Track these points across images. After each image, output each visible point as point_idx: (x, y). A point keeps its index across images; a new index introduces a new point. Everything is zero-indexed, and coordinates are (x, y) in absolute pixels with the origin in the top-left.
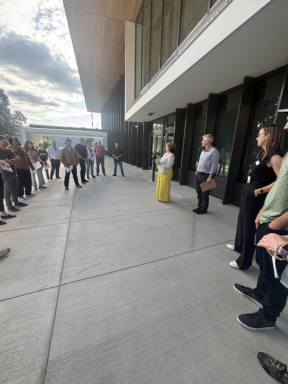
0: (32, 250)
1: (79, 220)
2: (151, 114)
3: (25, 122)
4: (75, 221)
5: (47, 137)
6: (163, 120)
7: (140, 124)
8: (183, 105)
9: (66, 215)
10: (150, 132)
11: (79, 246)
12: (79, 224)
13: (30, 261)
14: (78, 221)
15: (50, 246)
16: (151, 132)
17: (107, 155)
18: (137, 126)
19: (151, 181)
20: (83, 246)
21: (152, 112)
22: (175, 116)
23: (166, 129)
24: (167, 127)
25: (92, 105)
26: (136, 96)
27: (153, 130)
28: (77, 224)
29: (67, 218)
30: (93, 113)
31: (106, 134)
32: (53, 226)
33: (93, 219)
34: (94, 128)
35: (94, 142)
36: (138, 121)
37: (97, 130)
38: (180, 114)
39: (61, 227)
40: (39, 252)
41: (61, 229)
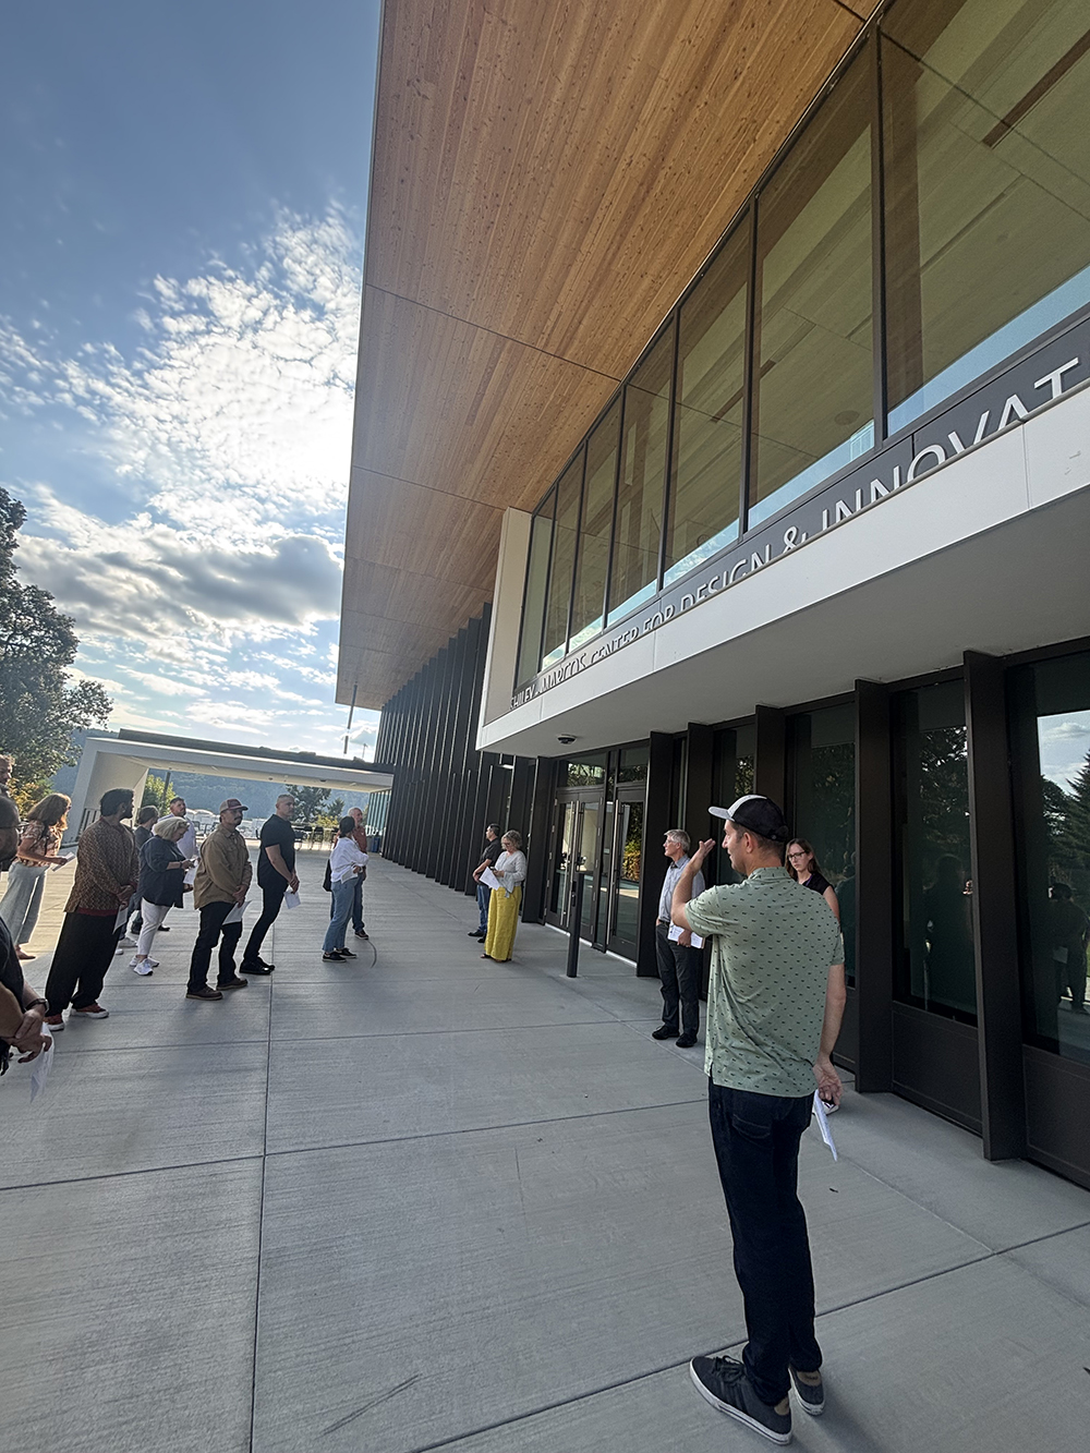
0: (109, 1300)
1: (303, 1148)
2: (566, 740)
3: (101, 718)
4: (285, 1149)
5: (169, 774)
6: (605, 756)
7: (522, 762)
8: (675, 724)
9: (245, 1117)
10: (556, 789)
11: (315, 1284)
12: (305, 1163)
13: (102, 1362)
14: (297, 1148)
15: (186, 1280)
16: (562, 788)
17: (378, 851)
18: (512, 767)
19: (564, 976)
20: (330, 1279)
21: (570, 733)
22: (649, 749)
23: (616, 786)
24: (618, 782)
25: (356, 687)
26: (522, 686)
27: (567, 786)
28: (296, 1164)
29: (252, 1133)
30: (355, 708)
31: (388, 780)
32: (196, 1171)
33: (358, 1141)
34: (349, 757)
35: (330, 802)
36: (515, 753)
37: (358, 764)
38: (664, 748)
39: (230, 1177)
40: (139, 1308)
41: (230, 1186)
